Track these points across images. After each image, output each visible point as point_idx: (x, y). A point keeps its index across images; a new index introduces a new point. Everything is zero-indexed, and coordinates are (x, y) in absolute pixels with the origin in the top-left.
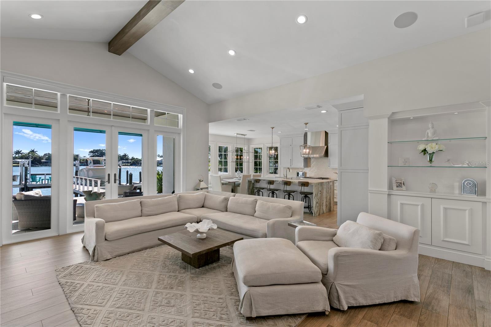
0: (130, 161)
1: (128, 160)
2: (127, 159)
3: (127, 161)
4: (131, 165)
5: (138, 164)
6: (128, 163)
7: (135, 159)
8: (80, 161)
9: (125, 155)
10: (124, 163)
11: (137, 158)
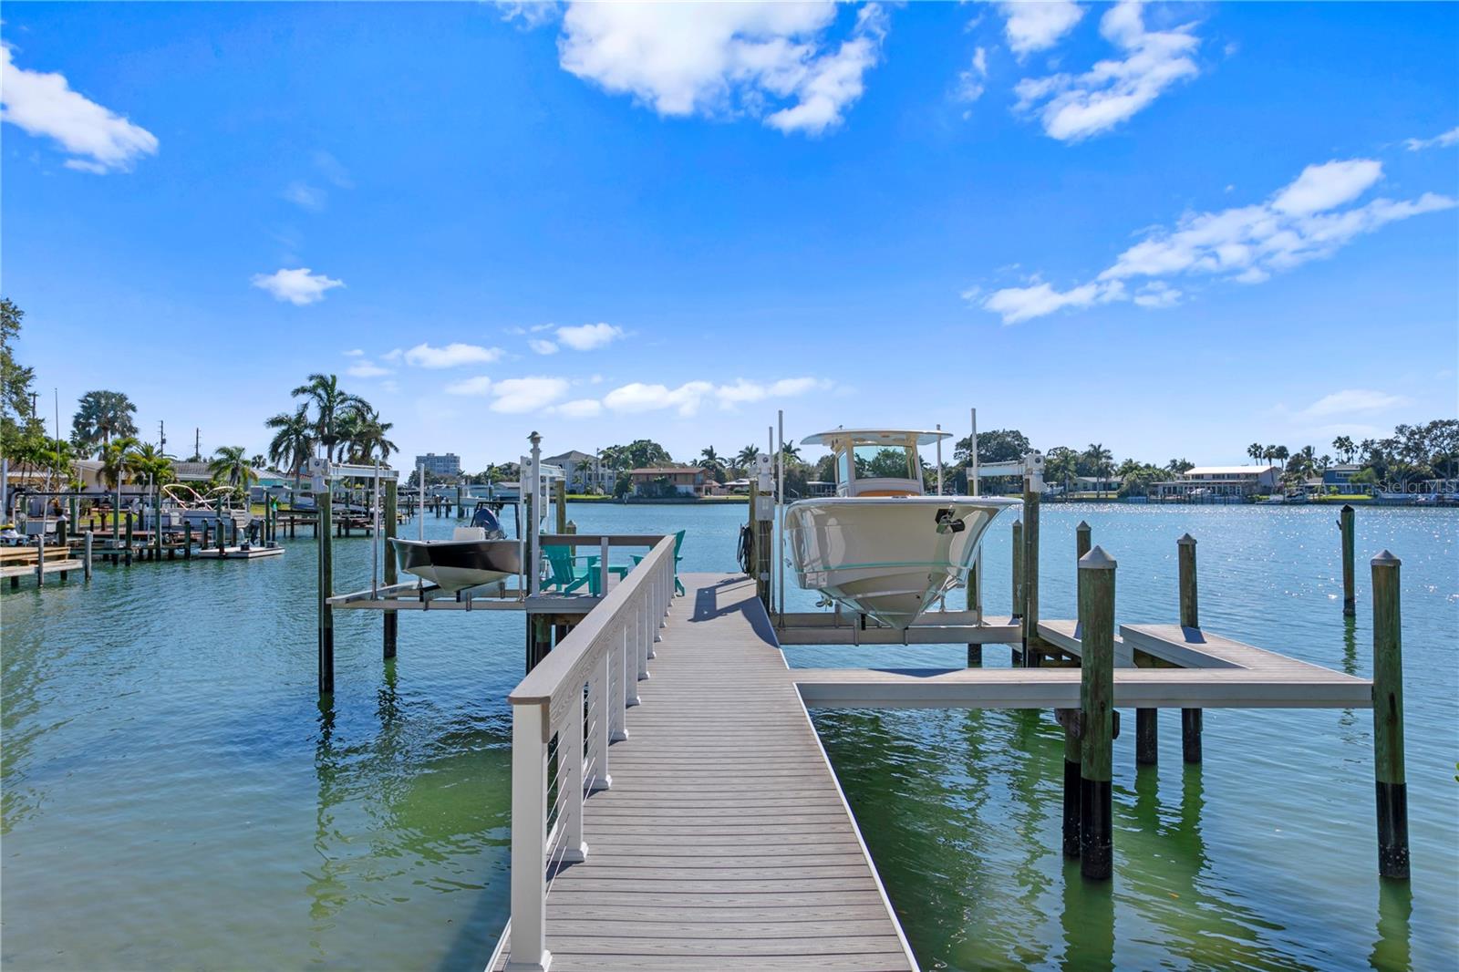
0: (1119, 479)
1: (1109, 474)
2: (1104, 471)
3: (1103, 480)
4: (1124, 498)
5: (1155, 493)
6: (1108, 487)
7: (1141, 469)
8: (925, 481)
9: (1096, 453)
10: (1090, 486)
11: (1148, 466)
